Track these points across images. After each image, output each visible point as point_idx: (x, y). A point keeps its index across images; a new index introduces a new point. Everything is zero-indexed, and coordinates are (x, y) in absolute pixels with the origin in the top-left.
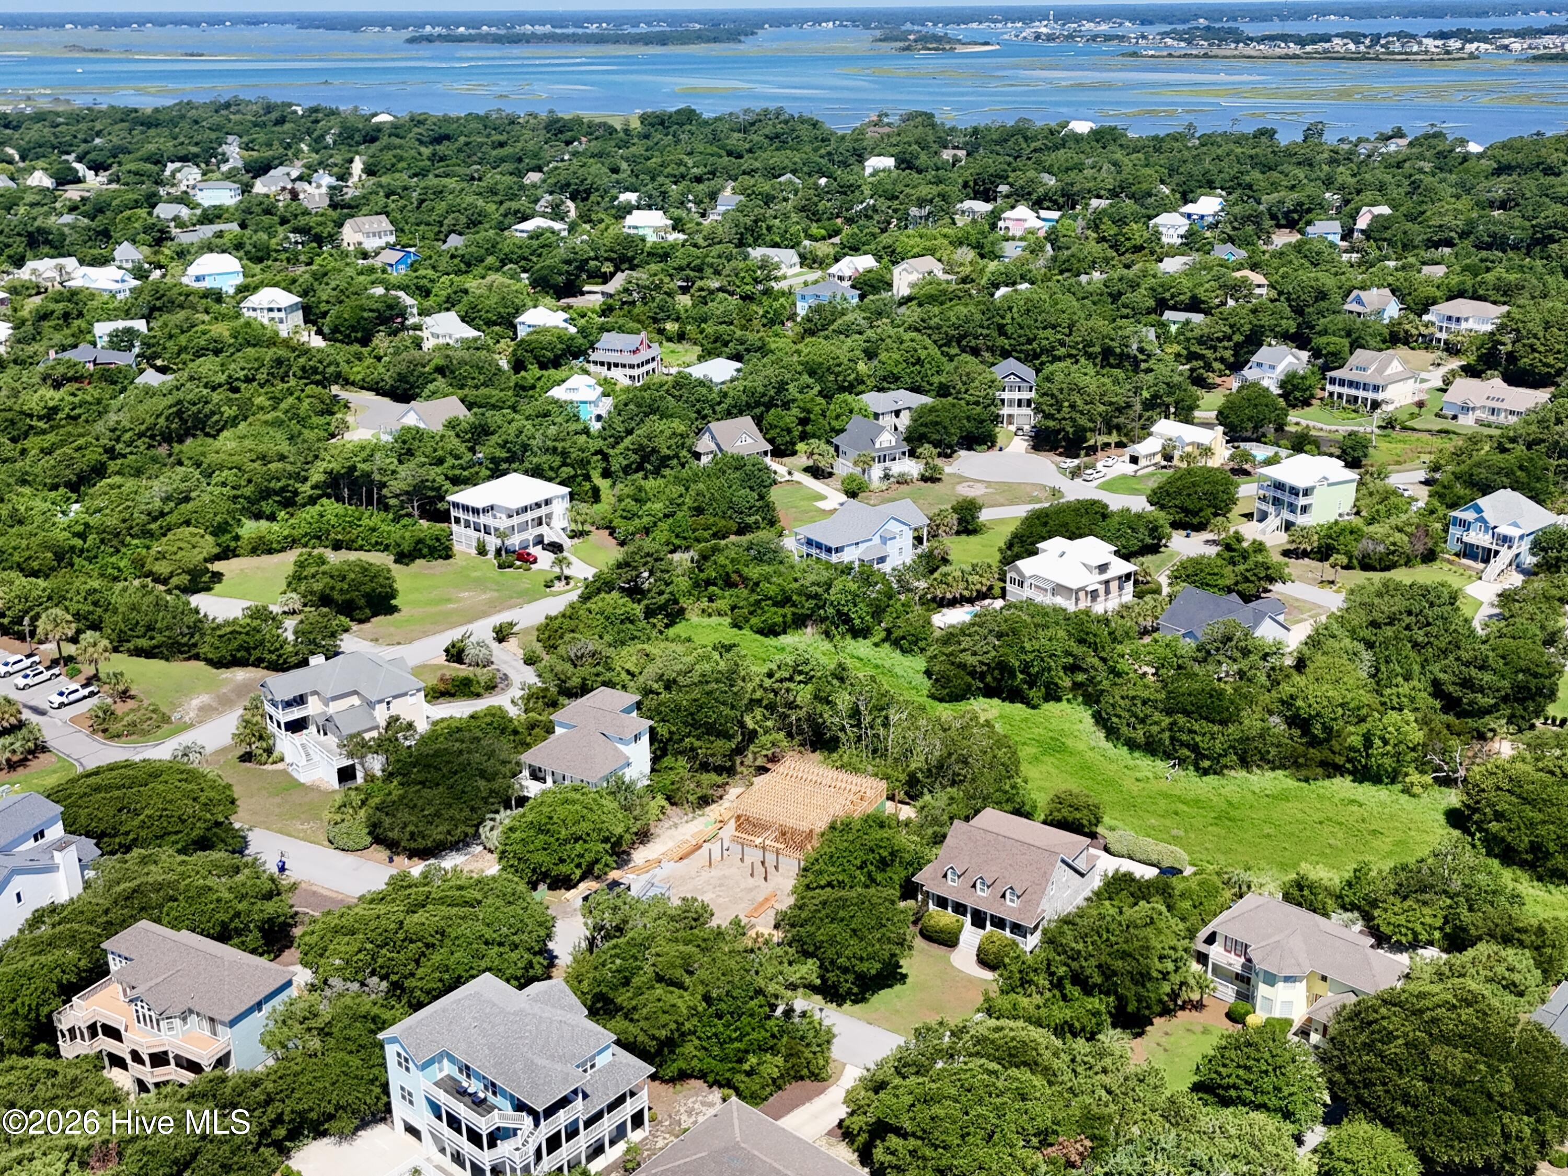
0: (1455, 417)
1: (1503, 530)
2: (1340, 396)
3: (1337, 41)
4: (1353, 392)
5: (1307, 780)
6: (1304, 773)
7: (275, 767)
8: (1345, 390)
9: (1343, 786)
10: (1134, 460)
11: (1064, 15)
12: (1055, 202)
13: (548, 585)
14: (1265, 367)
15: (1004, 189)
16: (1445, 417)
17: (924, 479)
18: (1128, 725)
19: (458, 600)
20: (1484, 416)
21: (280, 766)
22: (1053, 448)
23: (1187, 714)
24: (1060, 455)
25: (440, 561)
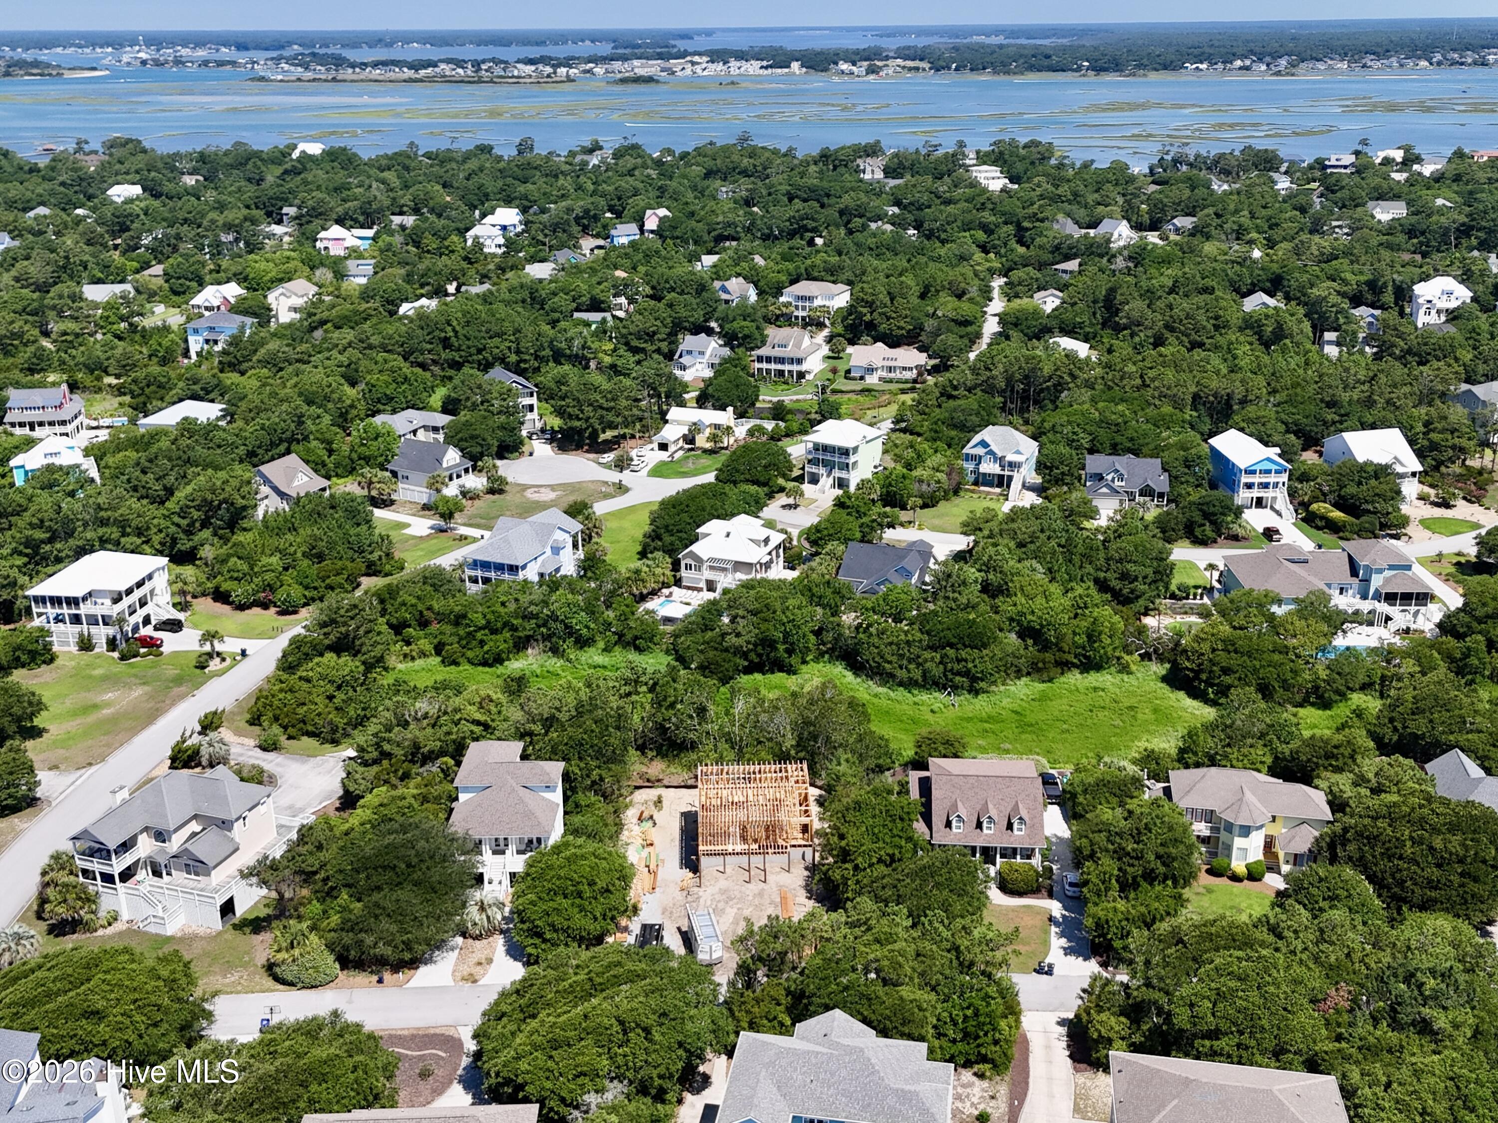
0: (862, 378)
1: (1010, 457)
2: (768, 371)
3: (443, 66)
4: (780, 367)
5: (1050, 680)
6: (1045, 676)
7: (110, 931)
8: (773, 366)
9: (1074, 678)
10: (663, 447)
11: (155, 41)
12: (356, 220)
13: (202, 667)
14: (695, 354)
15: (291, 211)
16: (854, 379)
17: (491, 491)
18: (901, 667)
19: (108, 704)
20: (884, 374)
21: (118, 927)
22: (579, 447)
23: (952, 645)
24: (587, 451)
25: (44, 667)
